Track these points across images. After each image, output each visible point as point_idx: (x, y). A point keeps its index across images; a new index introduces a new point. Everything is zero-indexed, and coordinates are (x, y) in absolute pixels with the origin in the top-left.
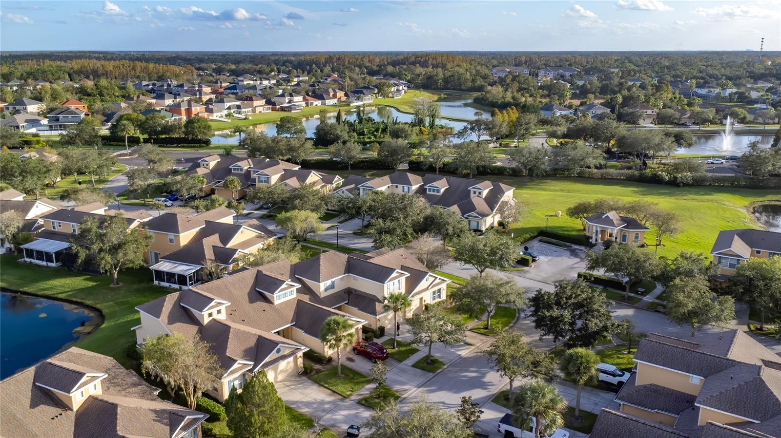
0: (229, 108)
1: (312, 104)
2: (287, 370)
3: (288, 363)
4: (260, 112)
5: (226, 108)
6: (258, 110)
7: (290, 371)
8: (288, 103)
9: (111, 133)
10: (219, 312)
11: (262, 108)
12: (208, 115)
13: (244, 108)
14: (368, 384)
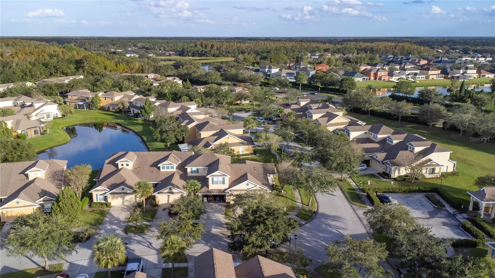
0: (408, 75)
1: (484, 76)
2: (130, 201)
3: (131, 198)
4: (433, 79)
5: (407, 74)
6: (431, 77)
7: (133, 202)
8: (462, 74)
9: (309, 83)
10: (127, 165)
11: (435, 76)
12: (389, 78)
13: (418, 75)
14: (146, 221)
